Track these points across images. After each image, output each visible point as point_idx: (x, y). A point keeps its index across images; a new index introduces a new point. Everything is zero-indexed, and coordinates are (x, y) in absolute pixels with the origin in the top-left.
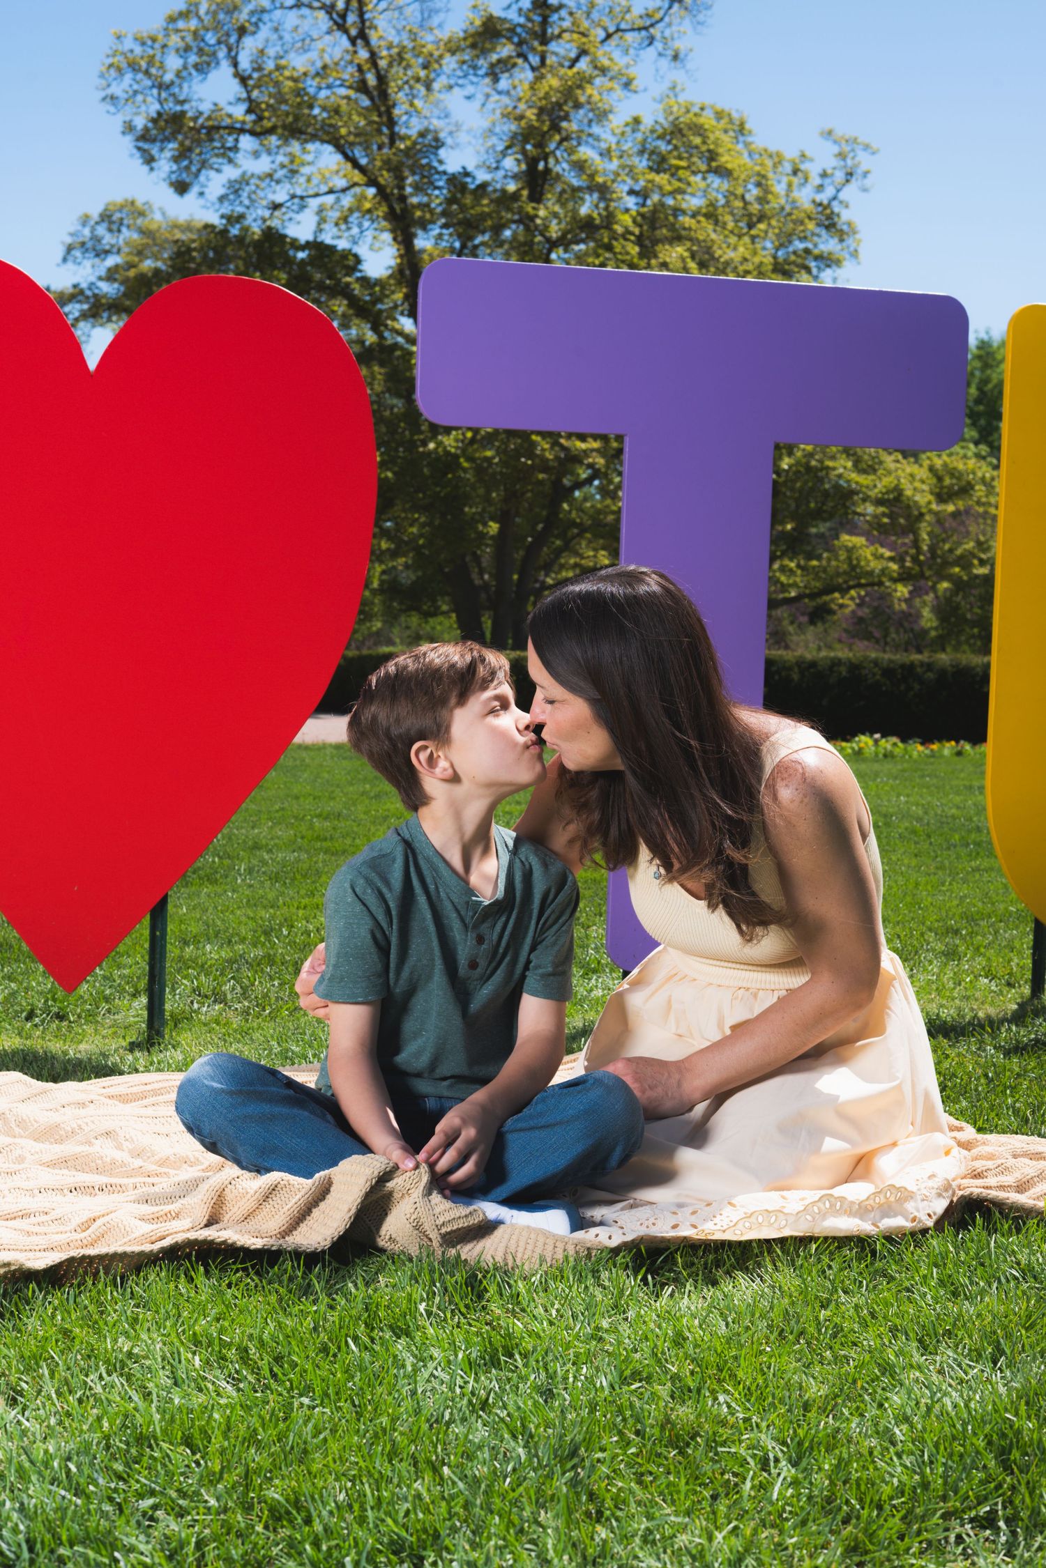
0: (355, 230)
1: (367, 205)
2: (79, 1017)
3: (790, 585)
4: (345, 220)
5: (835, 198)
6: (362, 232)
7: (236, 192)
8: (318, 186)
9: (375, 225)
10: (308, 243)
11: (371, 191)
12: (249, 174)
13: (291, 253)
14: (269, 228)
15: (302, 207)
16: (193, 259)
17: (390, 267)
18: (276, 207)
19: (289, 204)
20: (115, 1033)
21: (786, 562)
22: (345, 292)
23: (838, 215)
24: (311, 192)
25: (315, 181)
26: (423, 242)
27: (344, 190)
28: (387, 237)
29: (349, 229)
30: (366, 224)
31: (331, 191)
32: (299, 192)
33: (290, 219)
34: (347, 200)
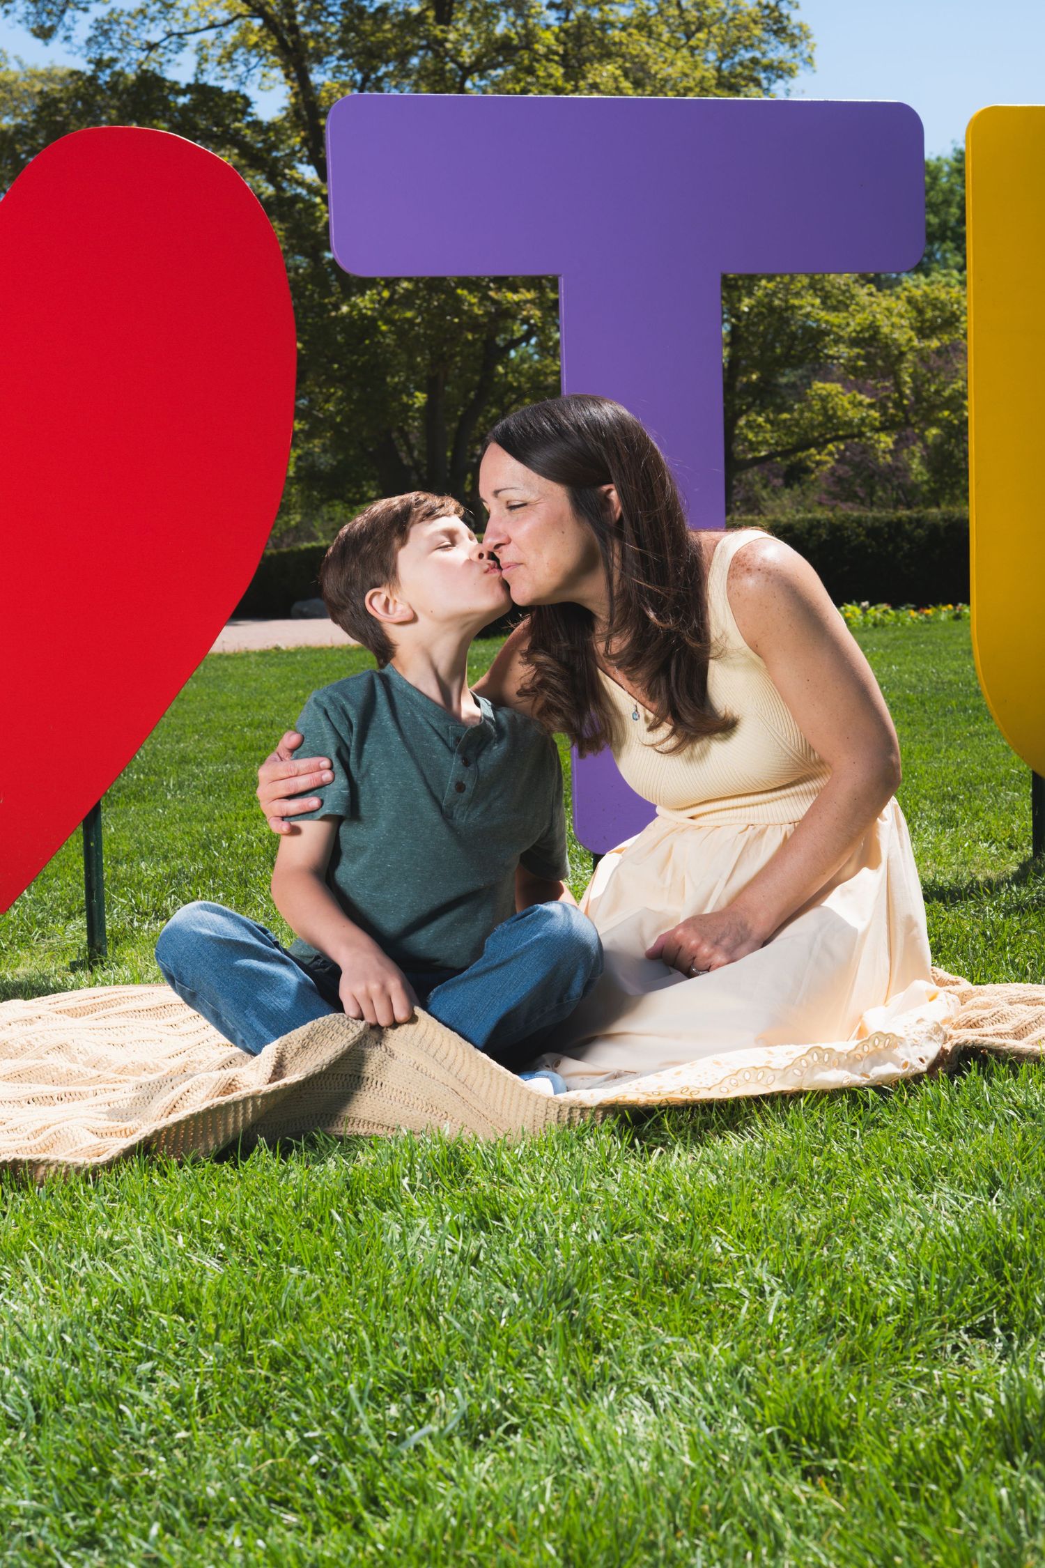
0: (241, 69)
1: (253, 39)
2: (11, 943)
3: (759, 443)
4: (229, 57)
6: (249, 70)
7: (105, 33)
8: (197, 20)
9: (264, 61)
10: (189, 86)
11: (257, 23)
12: (118, 10)
13: (171, 98)
14: (146, 72)
15: (181, 46)
16: (59, 111)
17: (285, 108)
18: (152, 47)
19: (165, 44)
20: (51, 956)
21: (753, 416)
22: (234, 139)
23: (788, 18)
24: (190, 28)
25: (193, 15)
26: (319, 77)
27: (227, 23)
28: (278, 73)
29: (234, 67)
30: (254, 61)
31: (212, 26)
32: (176, 29)
33: (169, 61)
34: (230, 35)
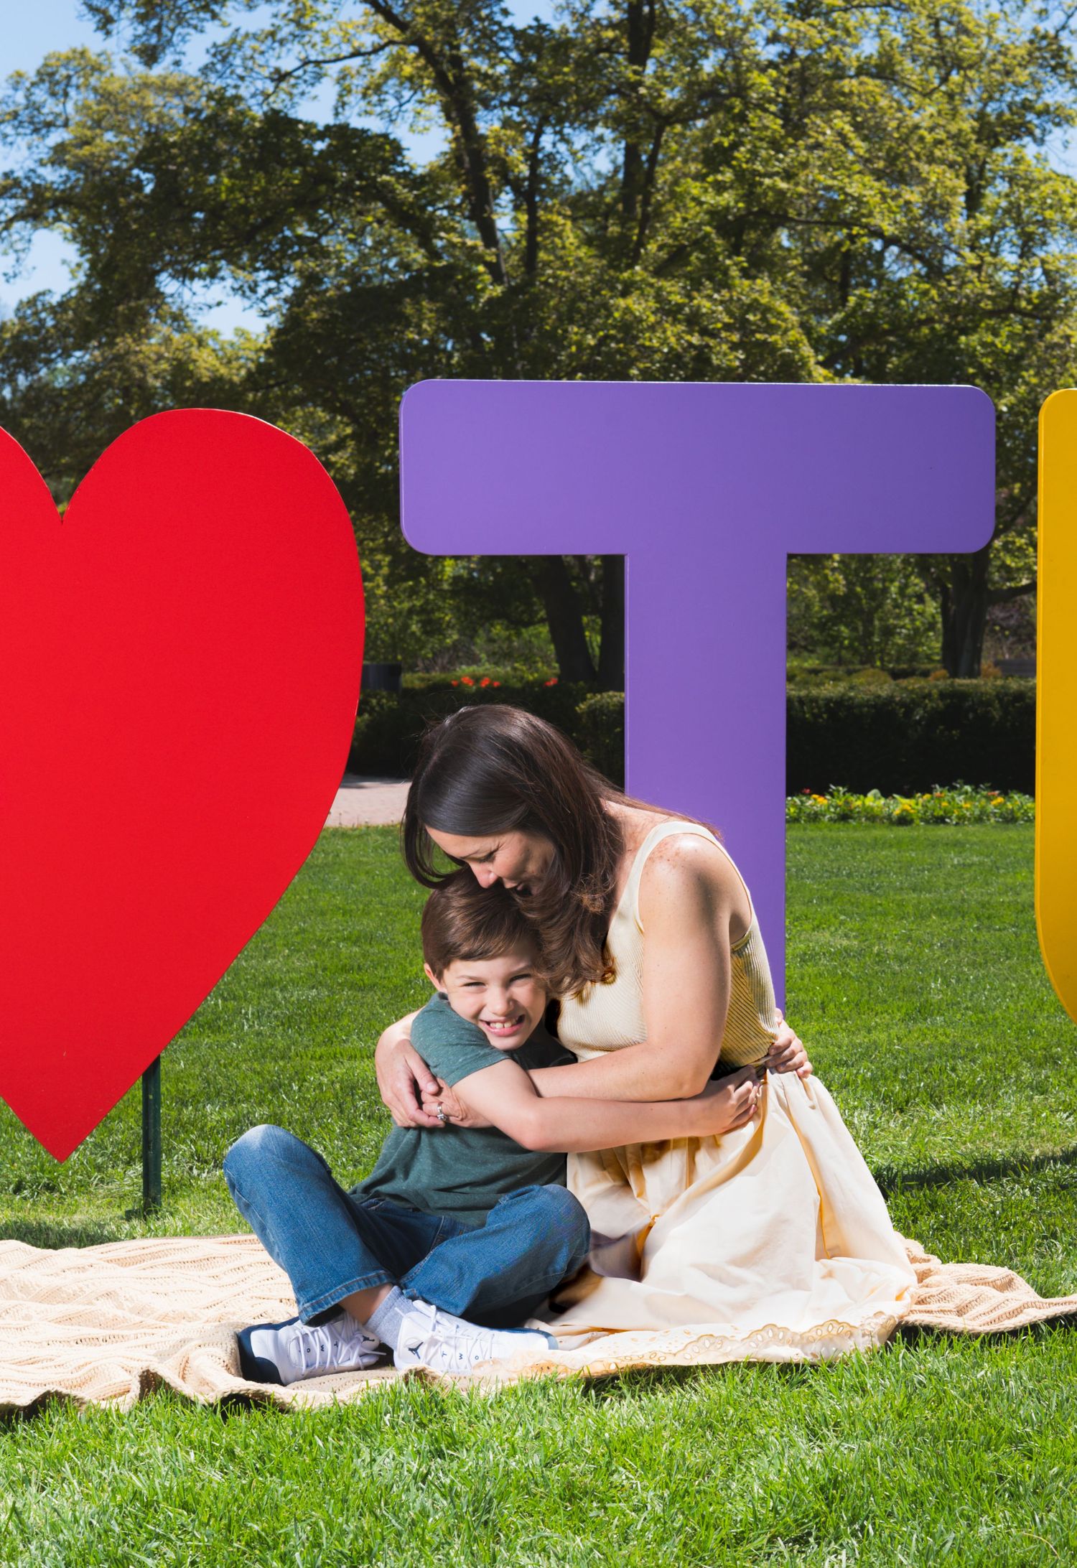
0: (391, 103)
1: (407, 70)
2: (71, 1188)
3: (1018, 569)
4: (378, 89)
5: (1063, 28)
6: (401, 105)
7: (224, 60)
8: (338, 45)
9: (418, 96)
10: (328, 127)
11: (412, 51)
12: (242, 32)
13: (305, 142)
14: (276, 112)
15: (319, 77)
16: (172, 159)
17: (446, 153)
18: (280, 77)
19: (296, 74)
20: (110, 1203)
21: (1011, 536)
22: (383, 194)
23: (1069, 51)
24: (329, 55)
25: (335, 40)
26: (487, 123)
27: (377, 50)
28: (434, 111)
29: (381, 102)
30: (407, 94)
31: (356, 53)
32: (313, 56)
33: (303, 94)
34: (380, 63)
